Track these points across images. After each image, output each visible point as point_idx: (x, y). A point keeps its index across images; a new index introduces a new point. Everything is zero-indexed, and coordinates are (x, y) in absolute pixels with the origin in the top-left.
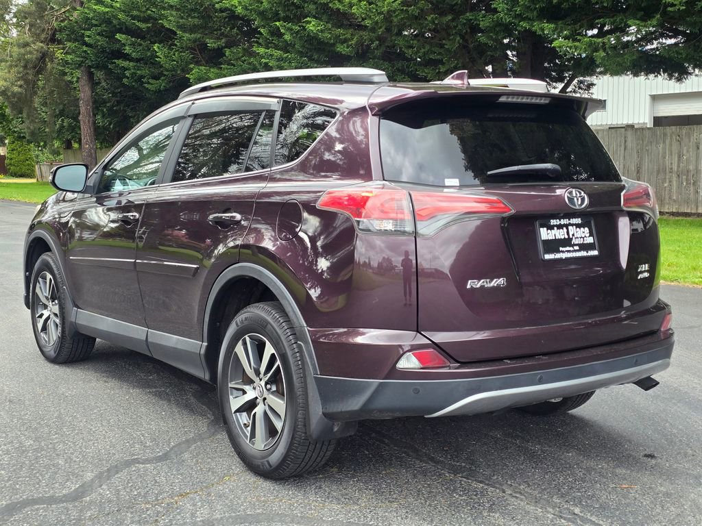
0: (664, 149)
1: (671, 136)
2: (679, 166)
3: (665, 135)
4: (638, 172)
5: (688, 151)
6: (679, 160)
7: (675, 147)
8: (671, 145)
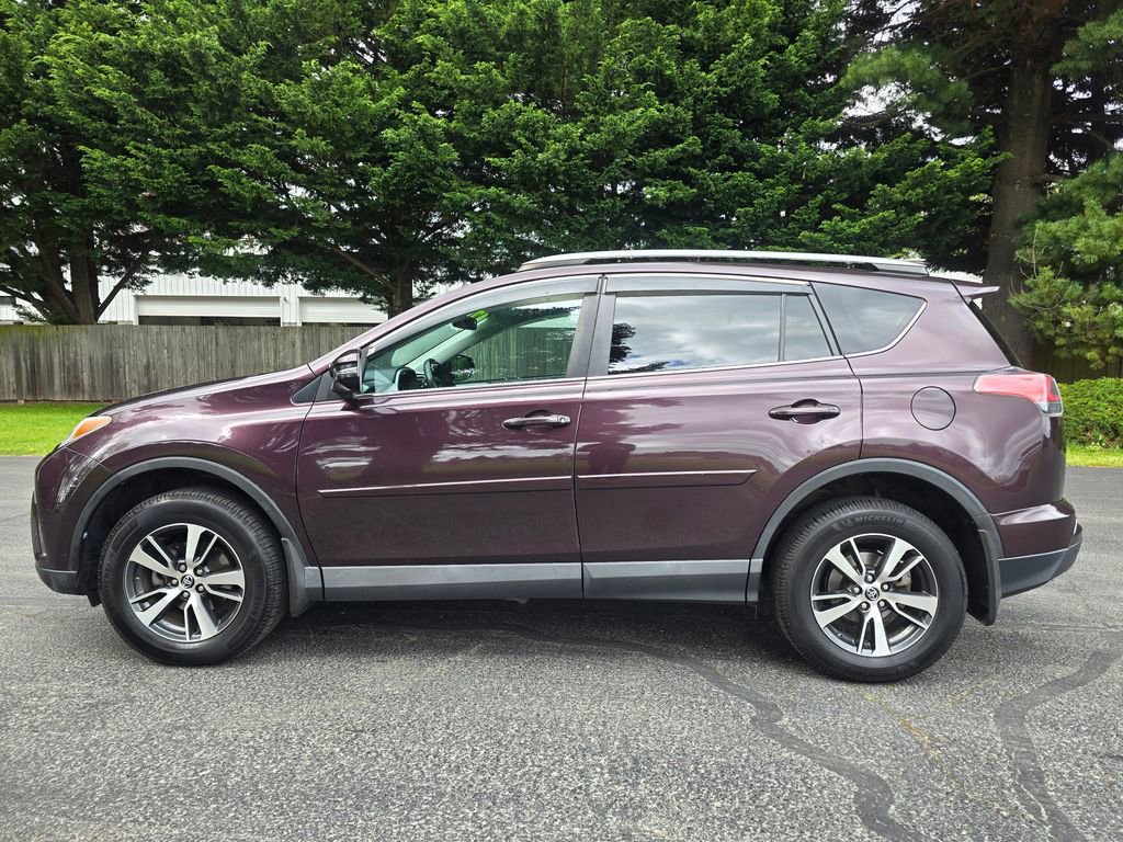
0: (260, 347)
1: (266, 335)
2: (275, 361)
3: (259, 333)
4: (232, 366)
5: (284, 349)
6: (276, 356)
7: (271, 344)
8: (266, 342)
